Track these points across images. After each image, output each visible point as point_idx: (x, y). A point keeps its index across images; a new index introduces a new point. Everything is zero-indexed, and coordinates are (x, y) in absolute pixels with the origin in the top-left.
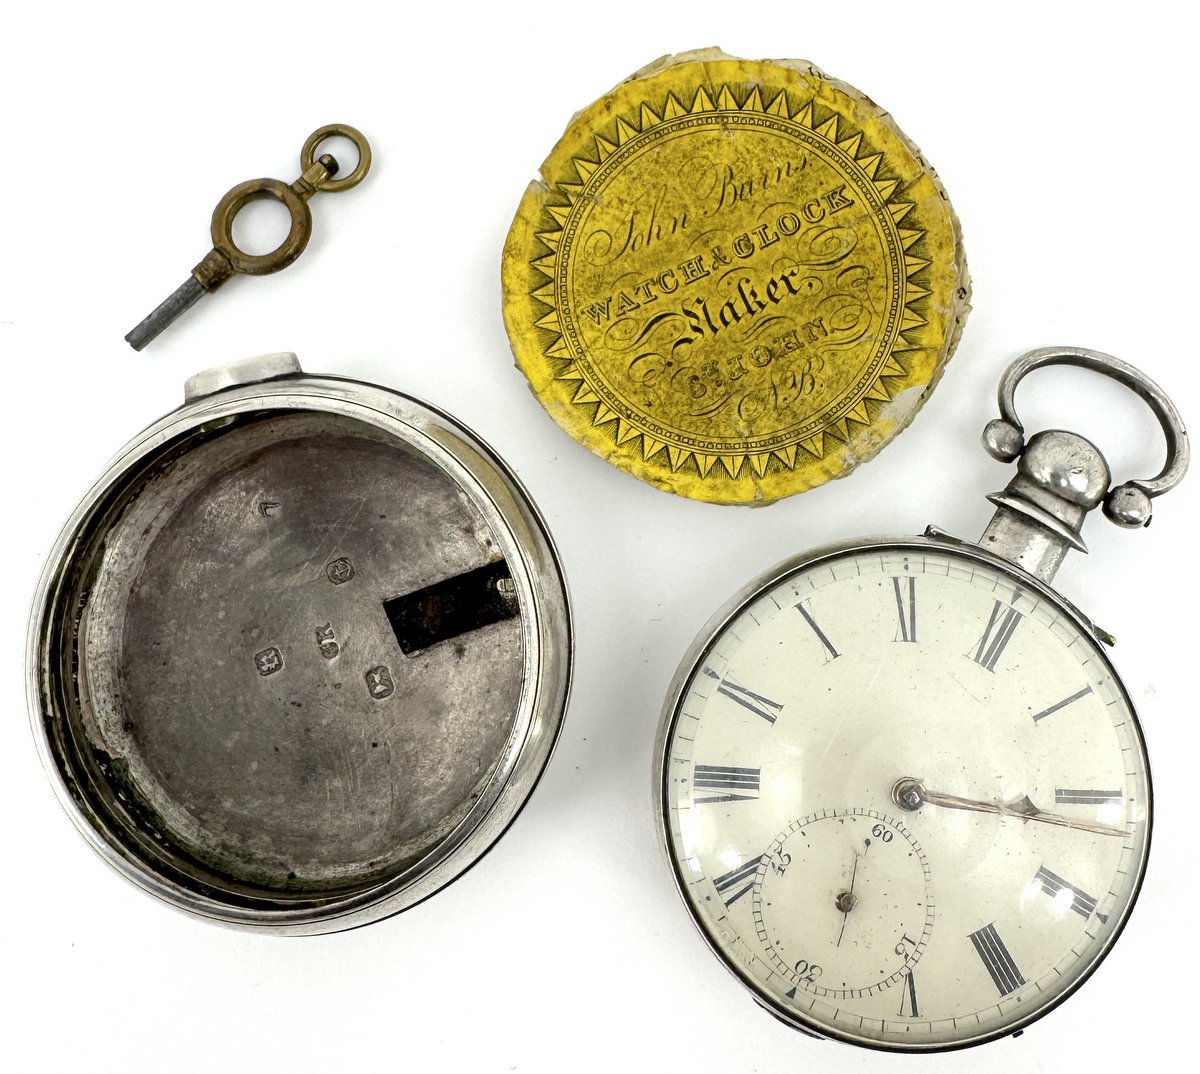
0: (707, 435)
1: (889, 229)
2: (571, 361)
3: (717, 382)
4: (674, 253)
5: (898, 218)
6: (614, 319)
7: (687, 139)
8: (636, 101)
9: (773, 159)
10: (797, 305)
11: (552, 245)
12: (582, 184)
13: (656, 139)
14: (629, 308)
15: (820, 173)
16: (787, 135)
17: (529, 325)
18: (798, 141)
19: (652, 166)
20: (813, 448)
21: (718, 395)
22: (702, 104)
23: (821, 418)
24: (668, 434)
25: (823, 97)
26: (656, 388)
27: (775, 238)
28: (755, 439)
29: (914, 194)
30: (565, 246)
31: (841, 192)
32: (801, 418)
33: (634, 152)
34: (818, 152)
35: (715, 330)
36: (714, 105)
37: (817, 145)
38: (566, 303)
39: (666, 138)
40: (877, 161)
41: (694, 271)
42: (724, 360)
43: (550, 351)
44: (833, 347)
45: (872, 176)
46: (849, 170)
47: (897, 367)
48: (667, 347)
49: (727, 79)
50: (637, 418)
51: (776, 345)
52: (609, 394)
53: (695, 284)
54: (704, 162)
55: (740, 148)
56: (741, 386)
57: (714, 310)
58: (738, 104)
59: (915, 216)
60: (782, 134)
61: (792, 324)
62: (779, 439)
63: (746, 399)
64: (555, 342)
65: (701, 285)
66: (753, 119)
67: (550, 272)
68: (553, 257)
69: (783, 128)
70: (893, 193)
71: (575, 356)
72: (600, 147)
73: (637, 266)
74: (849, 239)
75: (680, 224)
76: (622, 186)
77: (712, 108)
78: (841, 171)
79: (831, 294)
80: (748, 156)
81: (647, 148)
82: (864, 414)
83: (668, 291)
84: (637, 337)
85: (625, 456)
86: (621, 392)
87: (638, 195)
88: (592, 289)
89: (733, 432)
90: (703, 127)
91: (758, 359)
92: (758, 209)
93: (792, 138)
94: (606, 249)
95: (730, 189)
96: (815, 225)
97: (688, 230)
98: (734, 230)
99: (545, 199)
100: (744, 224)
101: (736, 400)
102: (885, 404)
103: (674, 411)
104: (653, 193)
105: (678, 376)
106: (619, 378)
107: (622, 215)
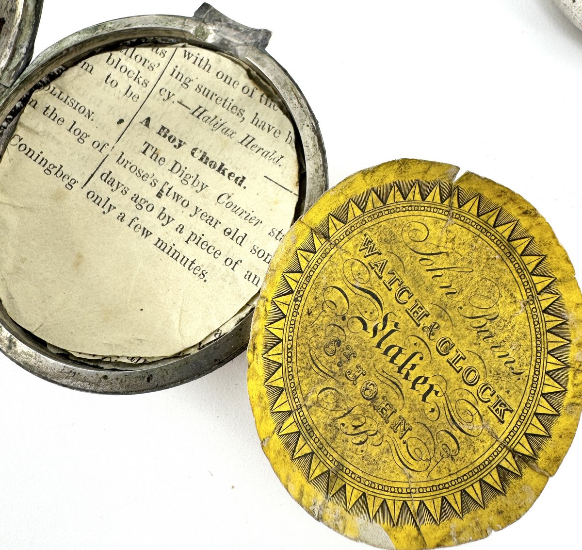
0: (298, 371)
1: (494, 459)
2: (327, 237)
3: (340, 362)
4: (426, 293)
5: (504, 464)
6: (366, 261)
7: (510, 277)
8: (533, 233)
9: (513, 348)
10: (415, 405)
11: (410, 196)
12: (460, 207)
13: (506, 254)
14: (377, 271)
15: (516, 388)
16: (534, 353)
17: (349, 196)
18: (533, 363)
19: (484, 256)
20: (314, 468)
21: (331, 367)
22: (541, 283)
23: (339, 462)
24: (290, 338)
25: (574, 374)
26: (323, 313)
27: (458, 369)
28: (306, 413)
29: (528, 473)
30: (411, 206)
31: (507, 410)
32: (333, 445)
33: (491, 240)
34: (530, 382)
35: (379, 346)
36: (541, 291)
37: (535, 379)
38: (370, 219)
39: (508, 262)
40: (542, 433)
41: (417, 313)
42: (358, 362)
43: (333, 218)
44: (393, 447)
45: (528, 432)
46: (525, 411)
47: (397, 513)
48: (356, 311)
49: (565, 296)
50: (296, 307)
51: (381, 400)
52: (310, 277)
53: (408, 317)
54: (497, 295)
55: (513, 321)
56: (343, 384)
57: (393, 340)
58: (546, 309)
59: (512, 480)
60: (534, 349)
61: (401, 407)
62: (312, 434)
63: (333, 391)
64: (339, 220)
65: (408, 323)
66: (539, 323)
67: (390, 200)
68: (402, 200)
69: (539, 349)
70: (523, 454)
71: (332, 240)
72: (491, 213)
73: (409, 268)
74: (475, 429)
75: (448, 290)
76: (464, 238)
77: (539, 290)
78: (523, 405)
79: (431, 430)
80: (510, 328)
81: (497, 249)
82: (354, 500)
83: (398, 297)
84: (358, 285)
85: (266, 310)
86: (314, 286)
87: (460, 252)
88: (384, 237)
89: (306, 392)
90: (522, 287)
91: (367, 389)
92: (474, 348)
93: (534, 358)
94: (416, 239)
95: (483, 321)
96: (477, 398)
97: (445, 299)
98: (456, 335)
99: (444, 181)
100: (462, 341)
101: (331, 383)
102: (367, 516)
103: (309, 336)
104: (465, 263)
105: (336, 328)
106: (323, 281)
107: (443, 244)
